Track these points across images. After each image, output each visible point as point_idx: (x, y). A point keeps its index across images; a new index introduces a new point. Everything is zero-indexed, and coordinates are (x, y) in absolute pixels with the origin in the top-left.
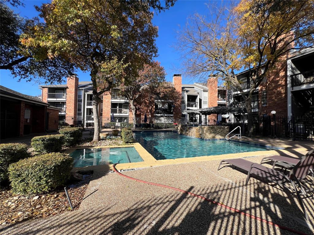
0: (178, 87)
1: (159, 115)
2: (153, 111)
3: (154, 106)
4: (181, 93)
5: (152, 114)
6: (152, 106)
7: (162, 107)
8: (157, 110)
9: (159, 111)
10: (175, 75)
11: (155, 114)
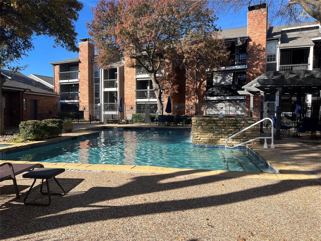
0: (258, 34)
1: (215, 98)
2: (202, 90)
3: (205, 82)
4: (264, 46)
5: (200, 98)
6: (200, 81)
7: (221, 81)
8: (210, 89)
9: (215, 90)
10: (251, 8)
11: (207, 96)
